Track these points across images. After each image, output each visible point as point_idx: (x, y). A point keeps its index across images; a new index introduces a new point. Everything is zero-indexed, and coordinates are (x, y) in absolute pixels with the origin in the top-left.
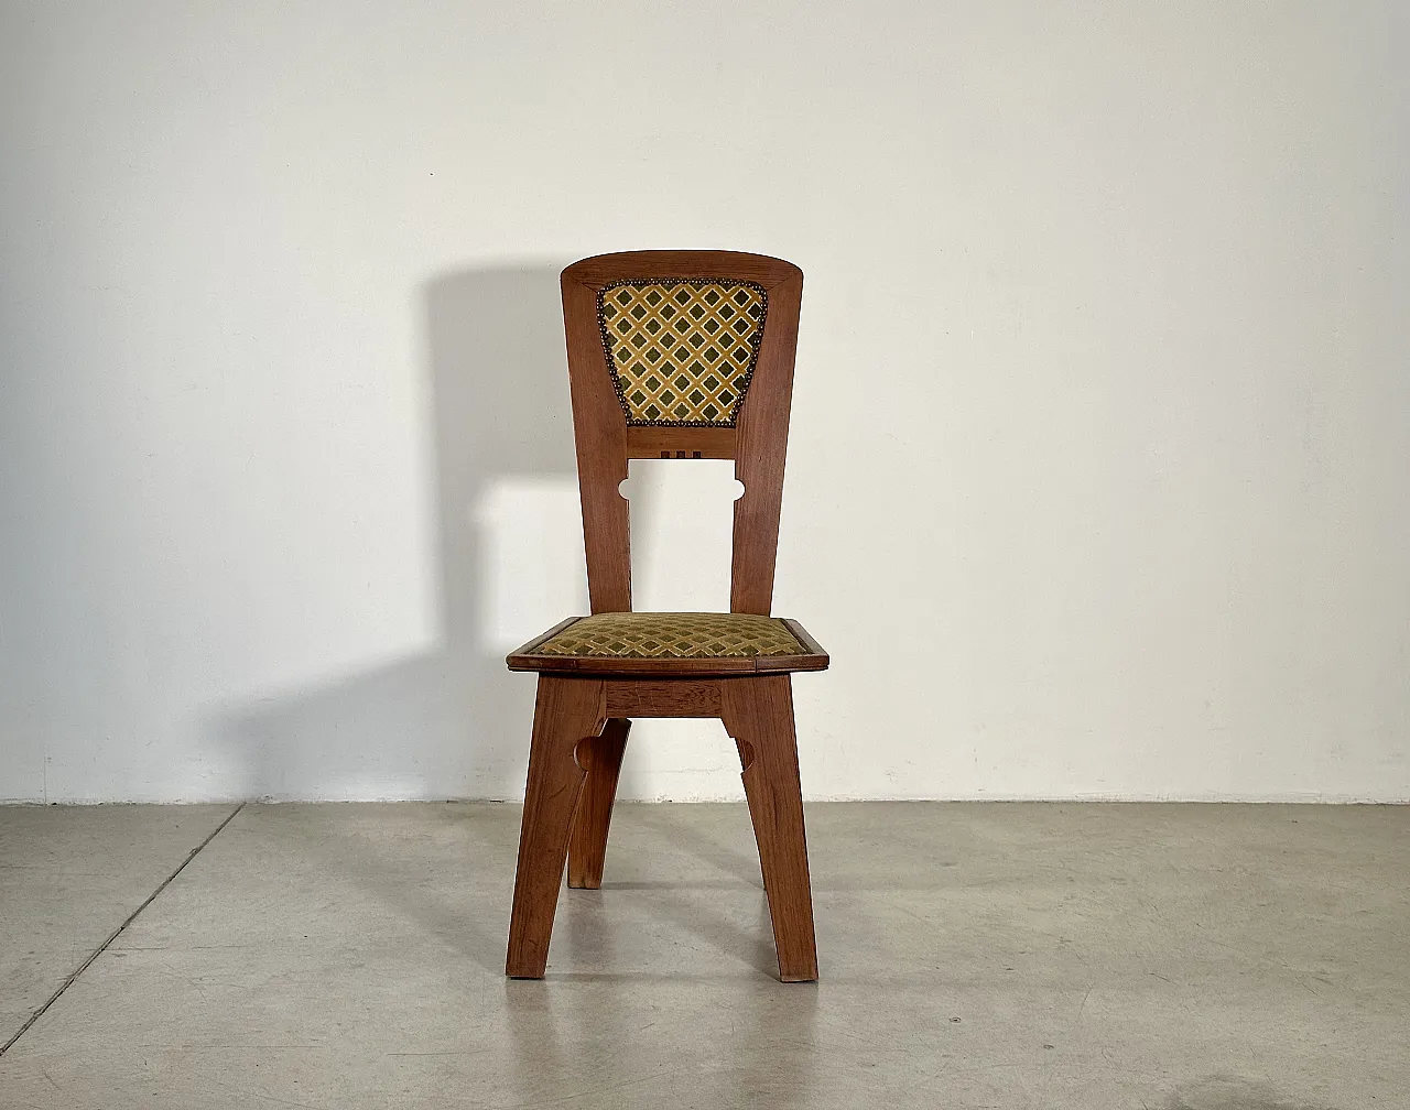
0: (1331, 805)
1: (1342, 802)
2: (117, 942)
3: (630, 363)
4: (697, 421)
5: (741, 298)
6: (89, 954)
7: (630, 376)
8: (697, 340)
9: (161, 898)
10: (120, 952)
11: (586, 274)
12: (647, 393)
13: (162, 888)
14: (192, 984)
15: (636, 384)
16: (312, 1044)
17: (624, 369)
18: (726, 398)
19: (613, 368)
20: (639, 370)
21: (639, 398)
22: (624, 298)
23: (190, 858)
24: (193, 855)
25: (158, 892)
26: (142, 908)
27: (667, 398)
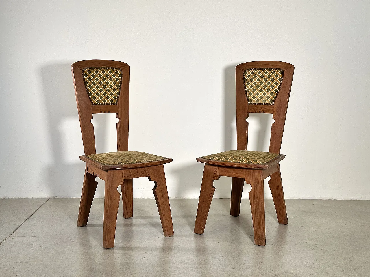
0: (323, 200)
1: (325, 199)
2: (13, 235)
3: (92, 89)
4: (108, 103)
5: (117, 72)
6: (5, 238)
7: (92, 92)
8: (108, 83)
9: (25, 223)
10: (13, 237)
11: (79, 66)
12: (96, 96)
13: (26, 221)
14: (30, 246)
15: (94, 94)
16: (58, 262)
17: (90, 91)
18: (115, 97)
19: (87, 91)
20: (94, 91)
21: (94, 98)
22: (89, 72)
23: (34, 213)
24: (35, 212)
25: (25, 221)
26: (20, 226)
27: (101, 98)
